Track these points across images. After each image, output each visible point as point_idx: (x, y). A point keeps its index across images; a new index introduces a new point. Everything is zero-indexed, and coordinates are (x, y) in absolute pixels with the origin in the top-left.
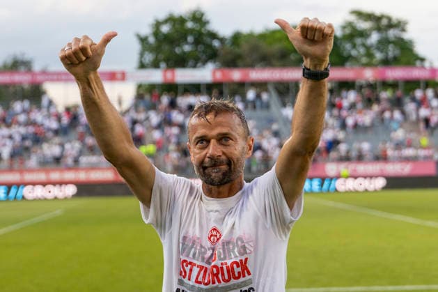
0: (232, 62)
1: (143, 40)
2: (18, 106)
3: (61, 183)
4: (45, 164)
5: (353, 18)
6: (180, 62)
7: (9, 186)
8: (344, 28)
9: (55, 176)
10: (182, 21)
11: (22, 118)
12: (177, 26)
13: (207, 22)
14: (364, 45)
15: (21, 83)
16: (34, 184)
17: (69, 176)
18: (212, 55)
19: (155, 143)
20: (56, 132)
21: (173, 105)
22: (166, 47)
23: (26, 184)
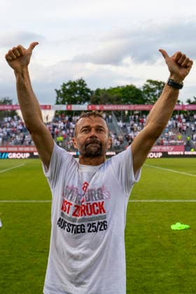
0: (96, 102)
1: (58, 92)
2: (6, 119)
3: (24, 152)
4: (17, 144)
5: (148, 83)
6: (74, 102)
7: (2, 153)
8: (144, 87)
9: (21, 149)
10: (75, 84)
11: (8, 124)
12: (73, 86)
13: (86, 85)
14: (153, 95)
15: (7, 110)
16: (12, 152)
17: (27, 149)
18: (87, 99)
19: (63, 136)
20: (21, 131)
21: (70, 120)
22: (68, 95)
23: (9, 152)
